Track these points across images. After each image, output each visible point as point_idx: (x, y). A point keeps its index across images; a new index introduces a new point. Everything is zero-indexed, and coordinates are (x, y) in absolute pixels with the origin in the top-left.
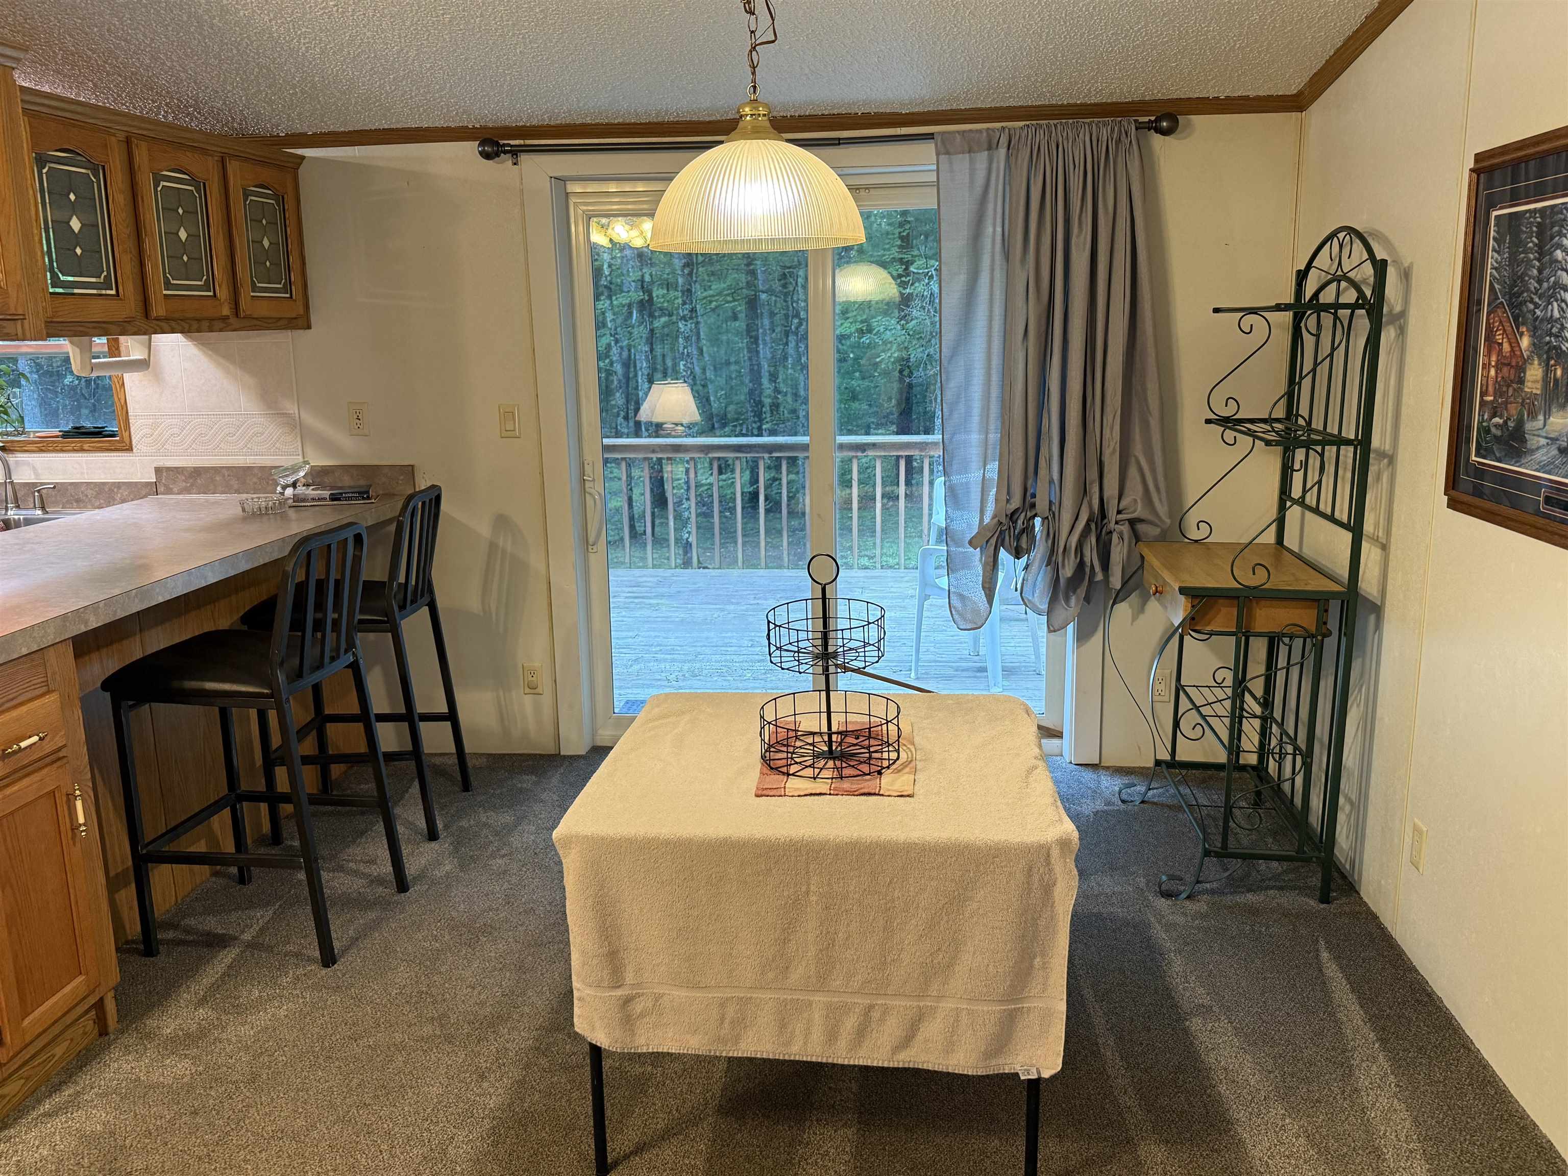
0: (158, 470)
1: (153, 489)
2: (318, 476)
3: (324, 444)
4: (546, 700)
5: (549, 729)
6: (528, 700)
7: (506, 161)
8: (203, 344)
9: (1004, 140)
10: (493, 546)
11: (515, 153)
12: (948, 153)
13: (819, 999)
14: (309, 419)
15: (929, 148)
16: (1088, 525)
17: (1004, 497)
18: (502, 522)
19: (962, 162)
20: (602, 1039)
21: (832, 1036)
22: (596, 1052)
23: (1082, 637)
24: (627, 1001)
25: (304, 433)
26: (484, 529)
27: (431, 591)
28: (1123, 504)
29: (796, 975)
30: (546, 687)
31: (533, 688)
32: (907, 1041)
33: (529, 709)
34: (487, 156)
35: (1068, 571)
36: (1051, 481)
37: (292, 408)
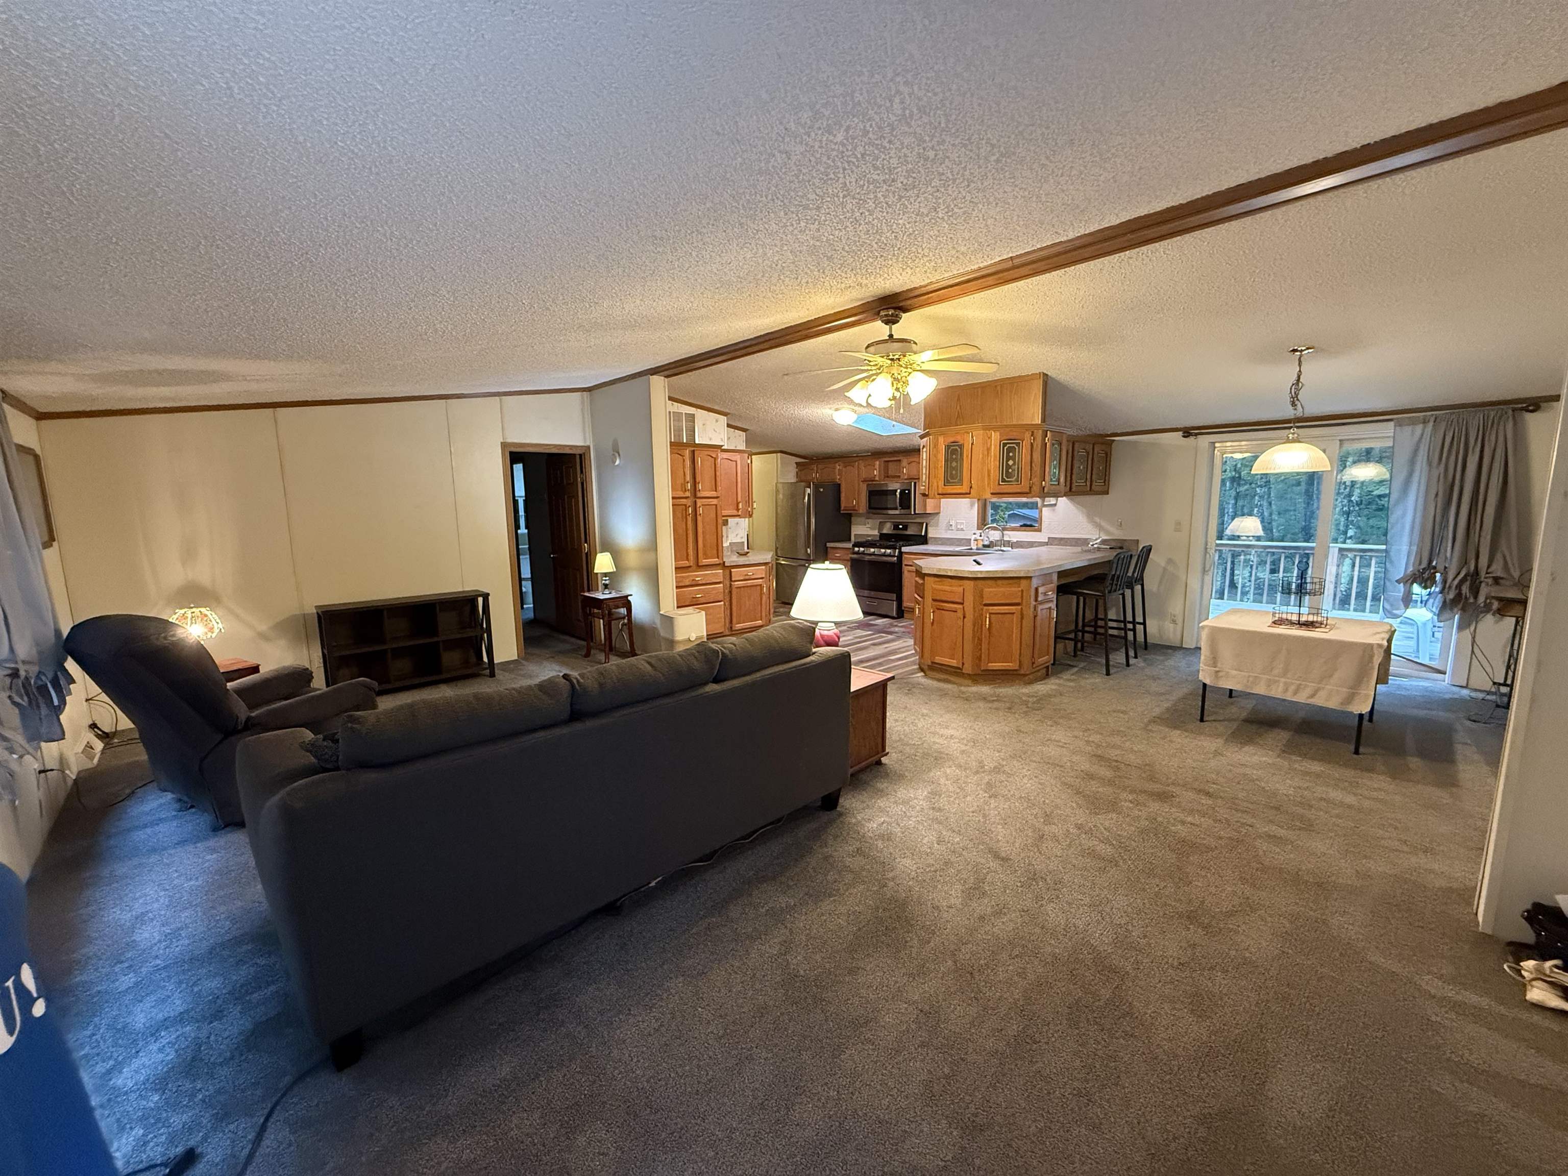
0: (1049, 538)
1: (1047, 544)
2: (1104, 542)
3: (1107, 532)
4: (1179, 627)
5: (1179, 637)
6: (1172, 625)
7: (1192, 438)
8: (1072, 500)
9: (1432, 419)
10: (1165, 569)
11: (1196, 435)
12: (1400, 426)
13: (1283, 680)
14: (1103, 524)
15: (1392, 423)
16: (1466, 576)
17: (1418, 562)
18: (1170, 561)
19: (1408, 429)
20: (1208, 682)
21: (1286, 690)
22: (1205, 685)
23: (1460, 628)
24: (1217, 672)
25: (1101, 528)
26: (1163, 564)
27: (1143, 580)
28: (1490, 570)
29: (1276, 672)
30: (1179, 620)
31: (1174, 622)
32: (1312, 696)
33: (1172, 630)
34: (1184, 437)
35: (1451, 596)
36: (1446, 558)
37: (1097, 519)
